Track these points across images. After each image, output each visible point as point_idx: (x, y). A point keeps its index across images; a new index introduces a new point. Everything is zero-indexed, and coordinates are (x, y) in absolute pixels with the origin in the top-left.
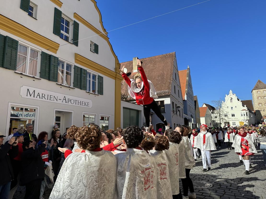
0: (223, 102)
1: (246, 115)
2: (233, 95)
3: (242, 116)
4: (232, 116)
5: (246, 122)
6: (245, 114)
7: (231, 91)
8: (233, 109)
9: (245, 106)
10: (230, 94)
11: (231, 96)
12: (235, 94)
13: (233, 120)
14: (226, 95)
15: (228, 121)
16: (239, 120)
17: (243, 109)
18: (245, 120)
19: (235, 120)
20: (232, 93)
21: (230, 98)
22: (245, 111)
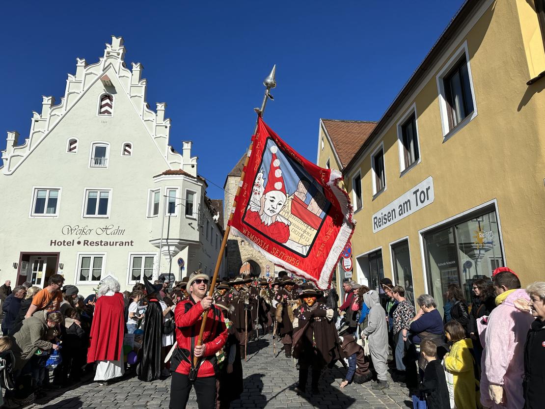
0: (47, 101)
1: (179, 209)
2: (127, 73)
3: (156, 212)
4: (91, 210)
5: (175, 260)
6: (177, 202)
7: (116, 46)
8: (107, 163)
9: (187, 147)
10: (109, 61)
11: (110, 74)
12: (136, 68)
13: (86, 242)
14: (81, 63)
15: (51, 245)
16: (130, 244)
17: (172, 170)
18: (169, 246)
19: (100, 243)
20: (120, 56)
21: (100, 84)
22: (183, 178)
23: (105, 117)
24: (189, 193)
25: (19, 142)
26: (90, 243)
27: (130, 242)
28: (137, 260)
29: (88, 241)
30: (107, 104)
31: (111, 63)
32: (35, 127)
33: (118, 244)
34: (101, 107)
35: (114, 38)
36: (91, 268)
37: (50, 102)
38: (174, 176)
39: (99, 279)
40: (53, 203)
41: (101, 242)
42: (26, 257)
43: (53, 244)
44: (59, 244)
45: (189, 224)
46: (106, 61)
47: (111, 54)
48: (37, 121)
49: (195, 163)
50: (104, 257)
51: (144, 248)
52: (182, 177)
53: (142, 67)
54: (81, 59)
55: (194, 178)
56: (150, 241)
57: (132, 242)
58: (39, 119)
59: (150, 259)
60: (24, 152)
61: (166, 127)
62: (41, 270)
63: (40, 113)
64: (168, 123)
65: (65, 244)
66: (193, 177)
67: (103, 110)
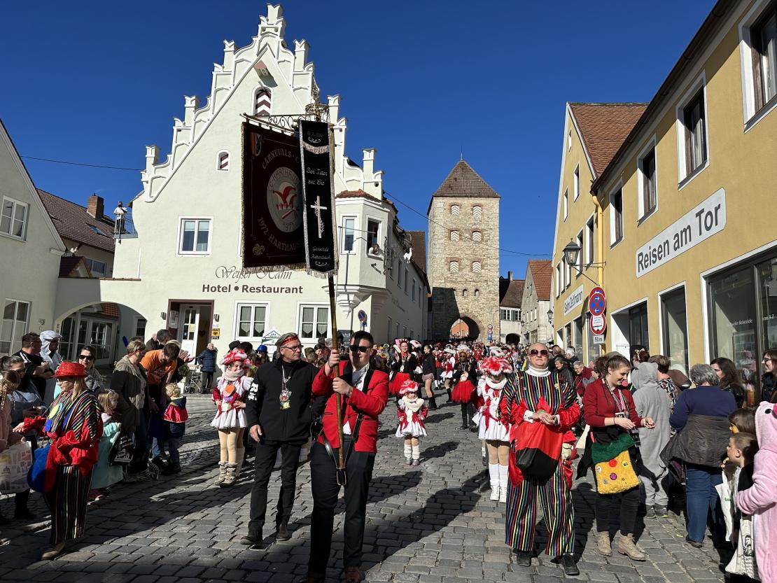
0: (190, 102)
1: (358, 245)
5: (356, 311)
6: (357, 235)
7: (272, 19)
9: (369, 156)
10: (265, 40)
11: (267, 59)
12: (300, 47)
13: (245, 288)
14: (229, 46)
15: (204, 291)
16: (298, 290)
17: (349, 190)
18: (348, 294)
19: (261, 289)
20: (279, 33)
21: (254, 74)
22: (363, 202)
24: (373, 226)
25: (160, 159)
26: (250, 289)
27: (298, 287)
28: (307, 312)
29: (247, 287)
30: (264, 102)
31: (267, 44)
32: (178, 138)
33: (284, 290)
34: (257, 106)
35: (270, 7)
36: (252, 321)
37: (194, 104)
38: (352, 198)
39: (261, 335)
40: (203, 237)
41: (263, 287)
42: (175, 305)
43: (206, 290)
44: (213, 289)
45: (372, 265)
46: (260, 41)
47: (267, 30)
48: (179, 130)
49: (379, 179)
50: (267, 307)
51: (316, 296)
52: (361, 200)
53: (308, 45)
54: (229, 41)
55: (378, 201)
56: (323, 287)
57: (300, 288)
58: (182, 127)
59: (323, 311)
60: (166, 171)
61: (341, 130)
62: (193, 322)
63: (183, 119)
64: (343, 124)
65: (221, 289)
66: (376, 200)
67: (260, 110)
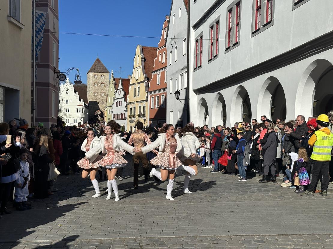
2: (70, 86)
3: (77, 112)
4: (66, 112)
5: (81, 120)
6: (81, 111)
7: (68, 80)
8: (68, 103)
9: (82, 100)
11: (68, 87)
12: (72, 85)
14: (62, 84)
18: (80, 118)
20: (69, 83)
21: (66, 88)
23: (67, 95)
24: (83, 109)
26: (67, 117)
28: (75, 120)
30: (67, 92)
31: (67, 84)
33: (71, 117)
36: (67, 121)
39: (69, 123)
41: (69, 117)
45: (83, 114)
47: (67, 82)
49: (83, 103)
50: (69, 119)
51: (76, 118)
52: (81, 106)
55: (83, 106)
57: (74, 117)
59: (77, 120)
64: (78, 96)
65: (63, 117)
